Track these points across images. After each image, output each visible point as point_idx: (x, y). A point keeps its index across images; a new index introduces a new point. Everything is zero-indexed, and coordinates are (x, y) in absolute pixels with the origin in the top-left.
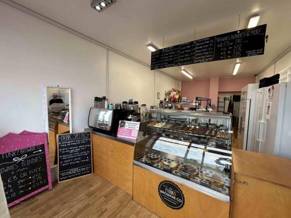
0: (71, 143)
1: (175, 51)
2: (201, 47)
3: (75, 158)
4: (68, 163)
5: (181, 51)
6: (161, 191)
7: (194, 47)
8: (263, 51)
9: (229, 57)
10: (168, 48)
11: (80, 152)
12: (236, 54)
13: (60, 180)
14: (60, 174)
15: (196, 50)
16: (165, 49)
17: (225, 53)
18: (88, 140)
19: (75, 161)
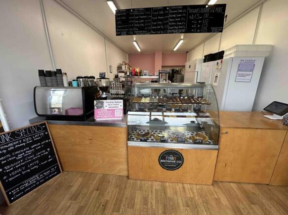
0: (14, 146)
1: (147, 15)
2: (175, 16)
3: (29, 163)
4: (17, 174)
5: (154, 16)
6: (162, 161)
7: (168, 14)
8: (222, 29)
9: (199, 31)
10: (138, 10)
11: (34, 153)
12: (203, 29)
13: (11, 201)
14: (7, 193)
15: (170, 18)
16: (133, 9)
17: (195, 26)
18: (45, 134)
19: (29, 168)
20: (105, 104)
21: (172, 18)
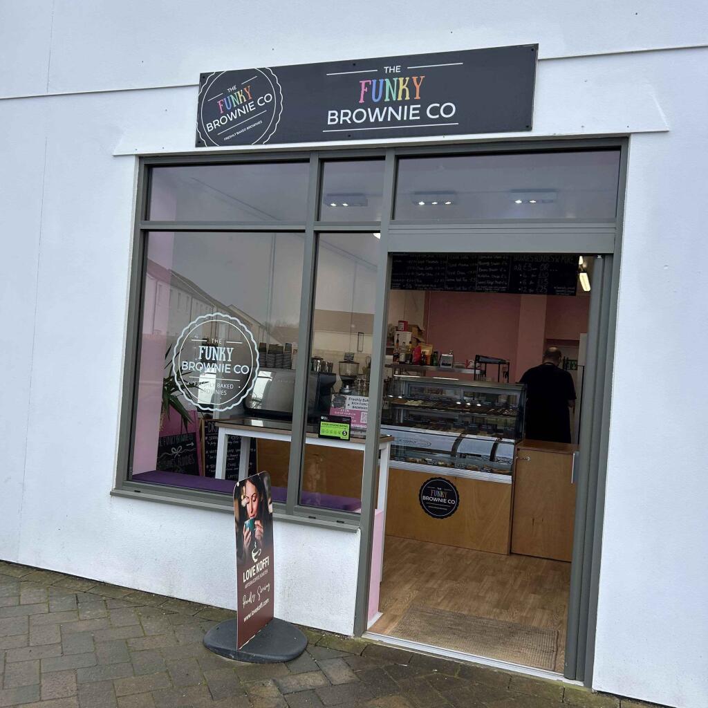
2: (488, 263)
6: (424, 498)
8: (575, 291)
9: (531, 290)
12: (540, 288)
17: (525, 283)
20: (348, 402)
21: (483, 267)
